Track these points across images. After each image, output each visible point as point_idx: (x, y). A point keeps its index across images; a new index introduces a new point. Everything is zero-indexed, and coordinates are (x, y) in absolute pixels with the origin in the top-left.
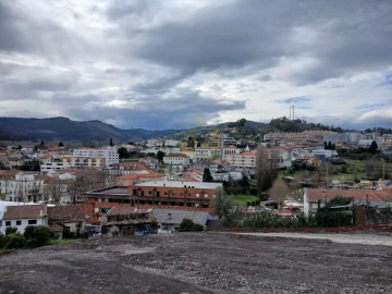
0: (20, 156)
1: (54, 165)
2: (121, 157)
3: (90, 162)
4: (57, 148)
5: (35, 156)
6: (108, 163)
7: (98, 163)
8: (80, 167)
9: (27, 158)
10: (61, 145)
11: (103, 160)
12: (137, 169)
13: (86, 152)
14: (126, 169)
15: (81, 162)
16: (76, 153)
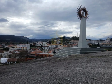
0: (2, 46)
1: (13, 49)
2: (31, 47)
3: (22, 48)
4: (12, 44)
5: (6, 46)
6: (27, 49)
7: (25, 49)
8: (20, 49)
9: (4, 47)
10: (13, 43)
11: (26, 48)
12: (36, 50)
13: (21, 46)
14: (32, 50)
15: (20, 48)
16: (18, 46)
